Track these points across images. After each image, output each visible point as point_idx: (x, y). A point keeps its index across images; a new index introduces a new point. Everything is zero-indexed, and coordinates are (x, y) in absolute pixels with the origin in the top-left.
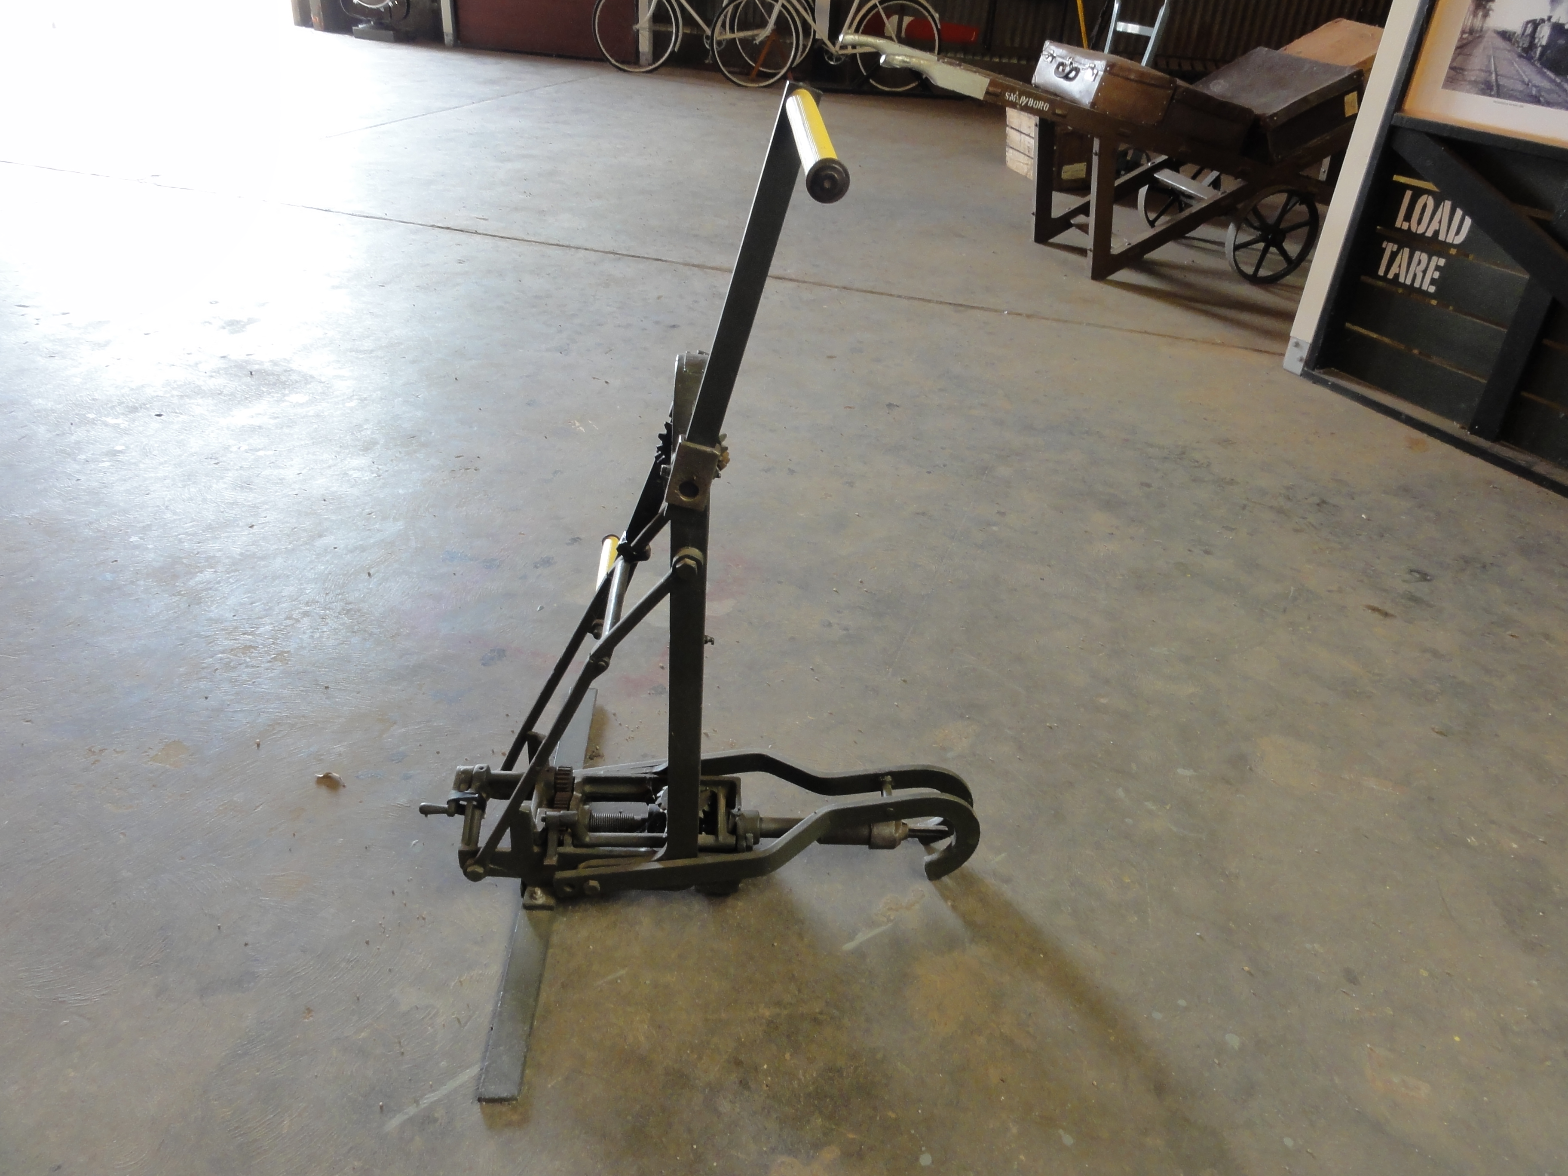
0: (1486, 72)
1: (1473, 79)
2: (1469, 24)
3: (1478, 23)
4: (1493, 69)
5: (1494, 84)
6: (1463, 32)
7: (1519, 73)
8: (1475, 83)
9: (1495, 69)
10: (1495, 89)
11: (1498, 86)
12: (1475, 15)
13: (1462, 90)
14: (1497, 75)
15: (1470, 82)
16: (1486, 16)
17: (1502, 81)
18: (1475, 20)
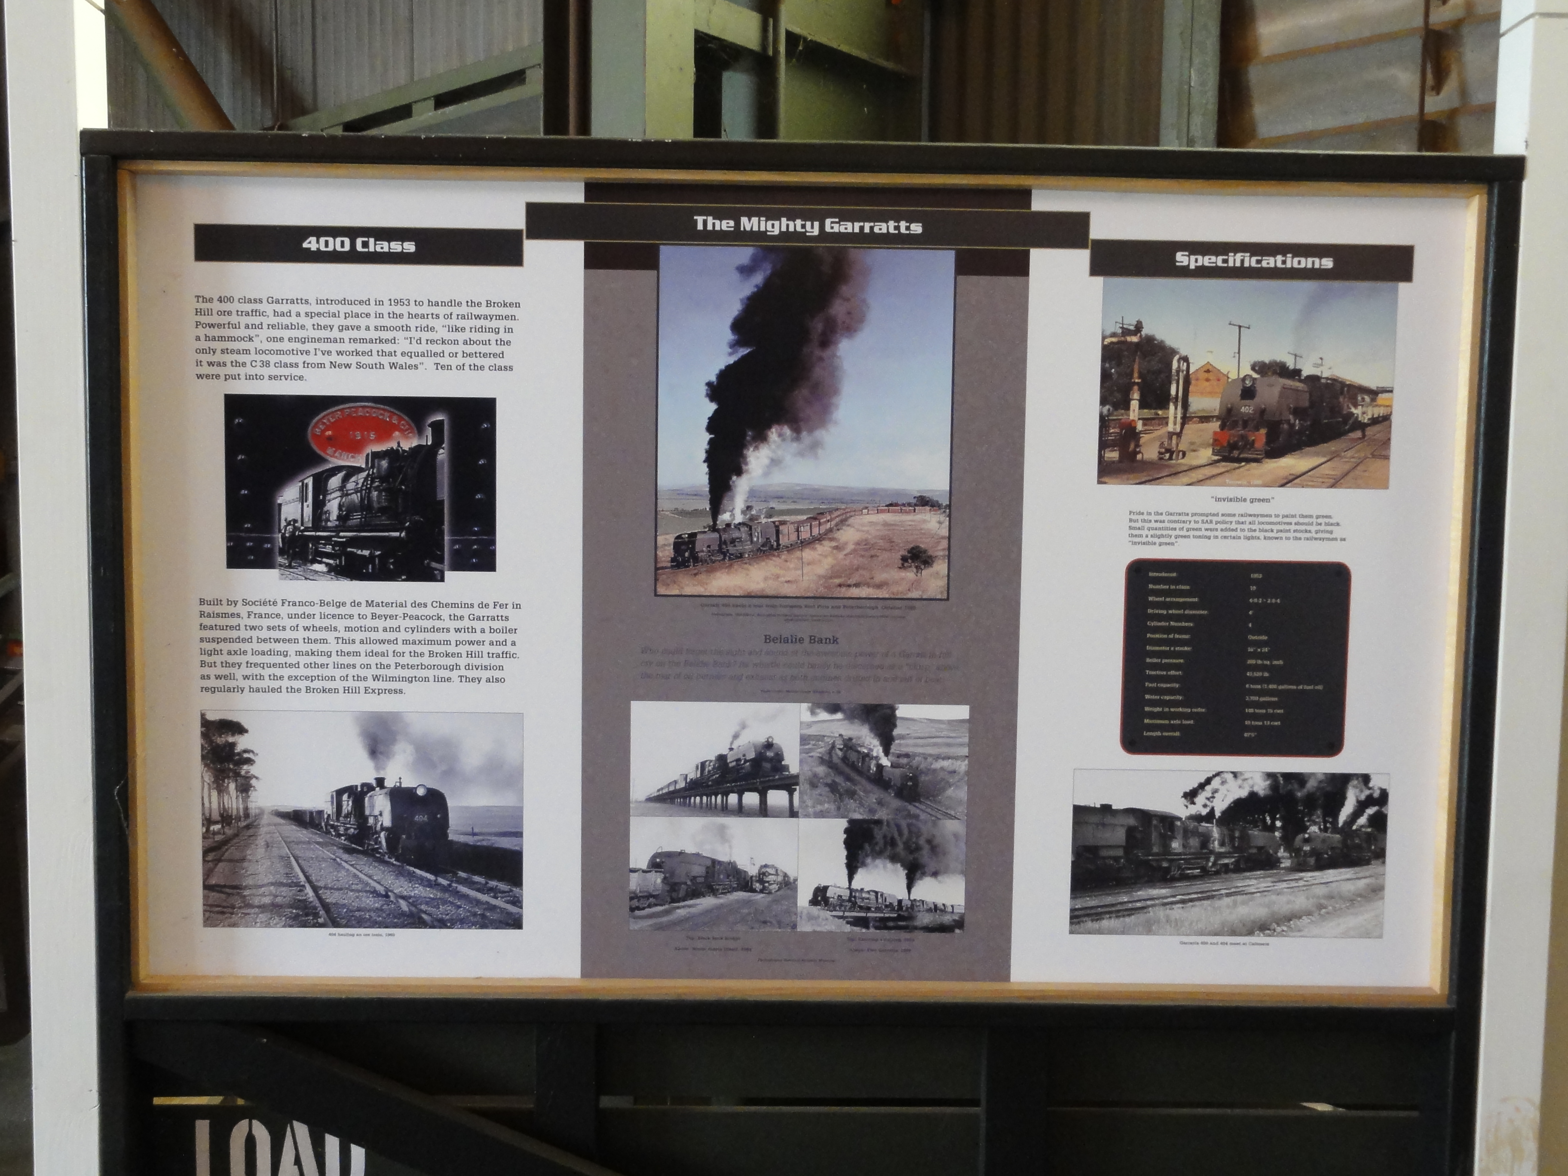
0: (289, 885)
1: (267, 900)
2: (215, 805)
3: (233, 801)
4: (302, 878)
5: (318, 904)
6: (208, 821)
7: (361, 881)
8: (274, 908)
9: (307, 878)
10: (322, 913)
11: (326, 906)
12: (221, 790)
13: (254, 924)
14: (315, 889)
15: (263, 908)
16: (245, 788)
17: (331, 898)
18: (226, 798)
